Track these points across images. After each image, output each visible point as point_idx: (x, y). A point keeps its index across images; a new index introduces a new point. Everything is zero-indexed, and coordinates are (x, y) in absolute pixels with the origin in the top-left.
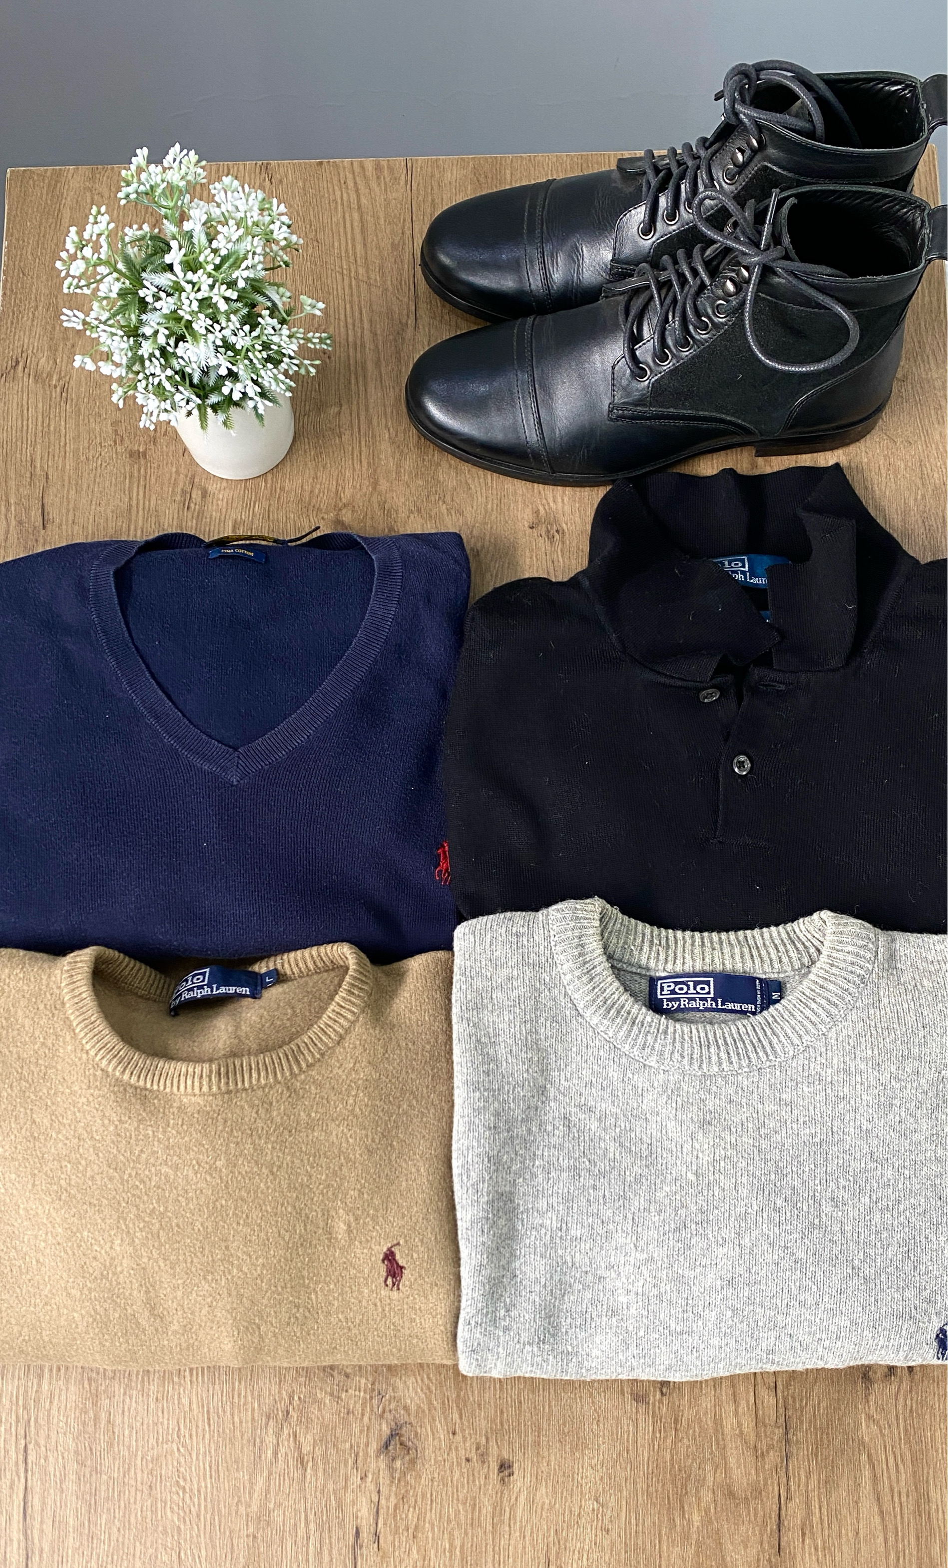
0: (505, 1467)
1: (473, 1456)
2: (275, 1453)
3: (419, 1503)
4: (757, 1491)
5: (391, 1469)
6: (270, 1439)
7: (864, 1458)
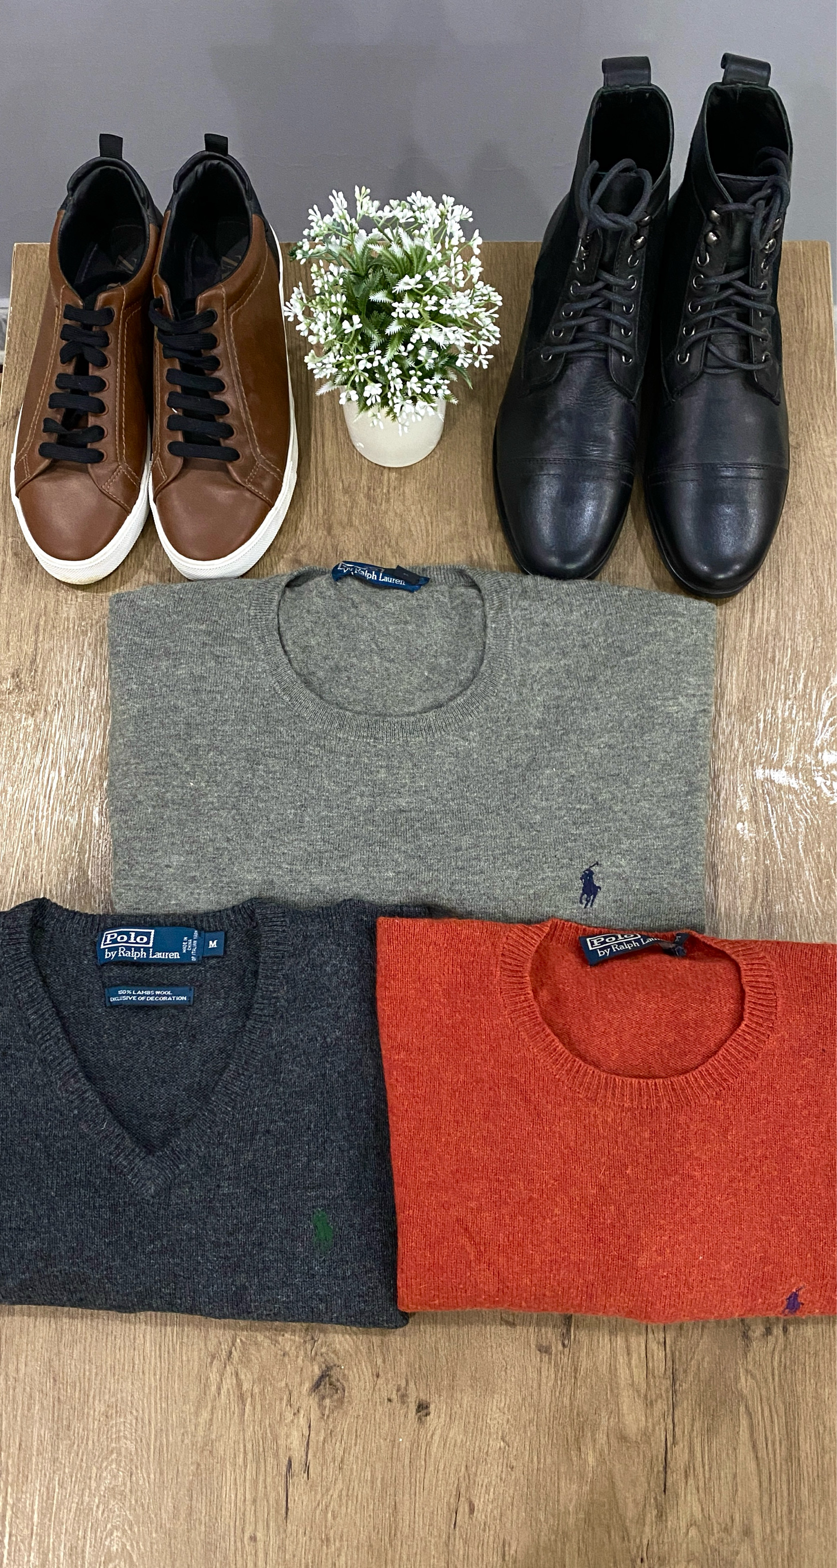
0: (423, 1408)
1: (394, 1396)
2: (219, 1389)
3: (345, 1438)
4: (646, 1435)
5: (321, 1406)
6: (214, 1377)
7: (742, 1409)
